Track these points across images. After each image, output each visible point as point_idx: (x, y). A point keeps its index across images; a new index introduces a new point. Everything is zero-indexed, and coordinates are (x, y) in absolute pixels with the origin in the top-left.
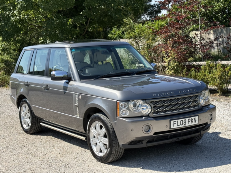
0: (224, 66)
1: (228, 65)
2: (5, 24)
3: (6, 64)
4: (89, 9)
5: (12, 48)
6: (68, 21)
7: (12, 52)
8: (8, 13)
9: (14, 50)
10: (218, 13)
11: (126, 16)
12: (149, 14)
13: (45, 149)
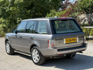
0: (86, 29)
1: (88, 28)
2: (4, 12)
3: (4, 28)
4: (37, 6)
5: (7, 22)
6: (28, 11)
7: (7, 23)
8: (5, 8)
9: (8, 23)
10: (88, 8)
11: (51, 9)
12: (62, 8)
13: (12, 61)
